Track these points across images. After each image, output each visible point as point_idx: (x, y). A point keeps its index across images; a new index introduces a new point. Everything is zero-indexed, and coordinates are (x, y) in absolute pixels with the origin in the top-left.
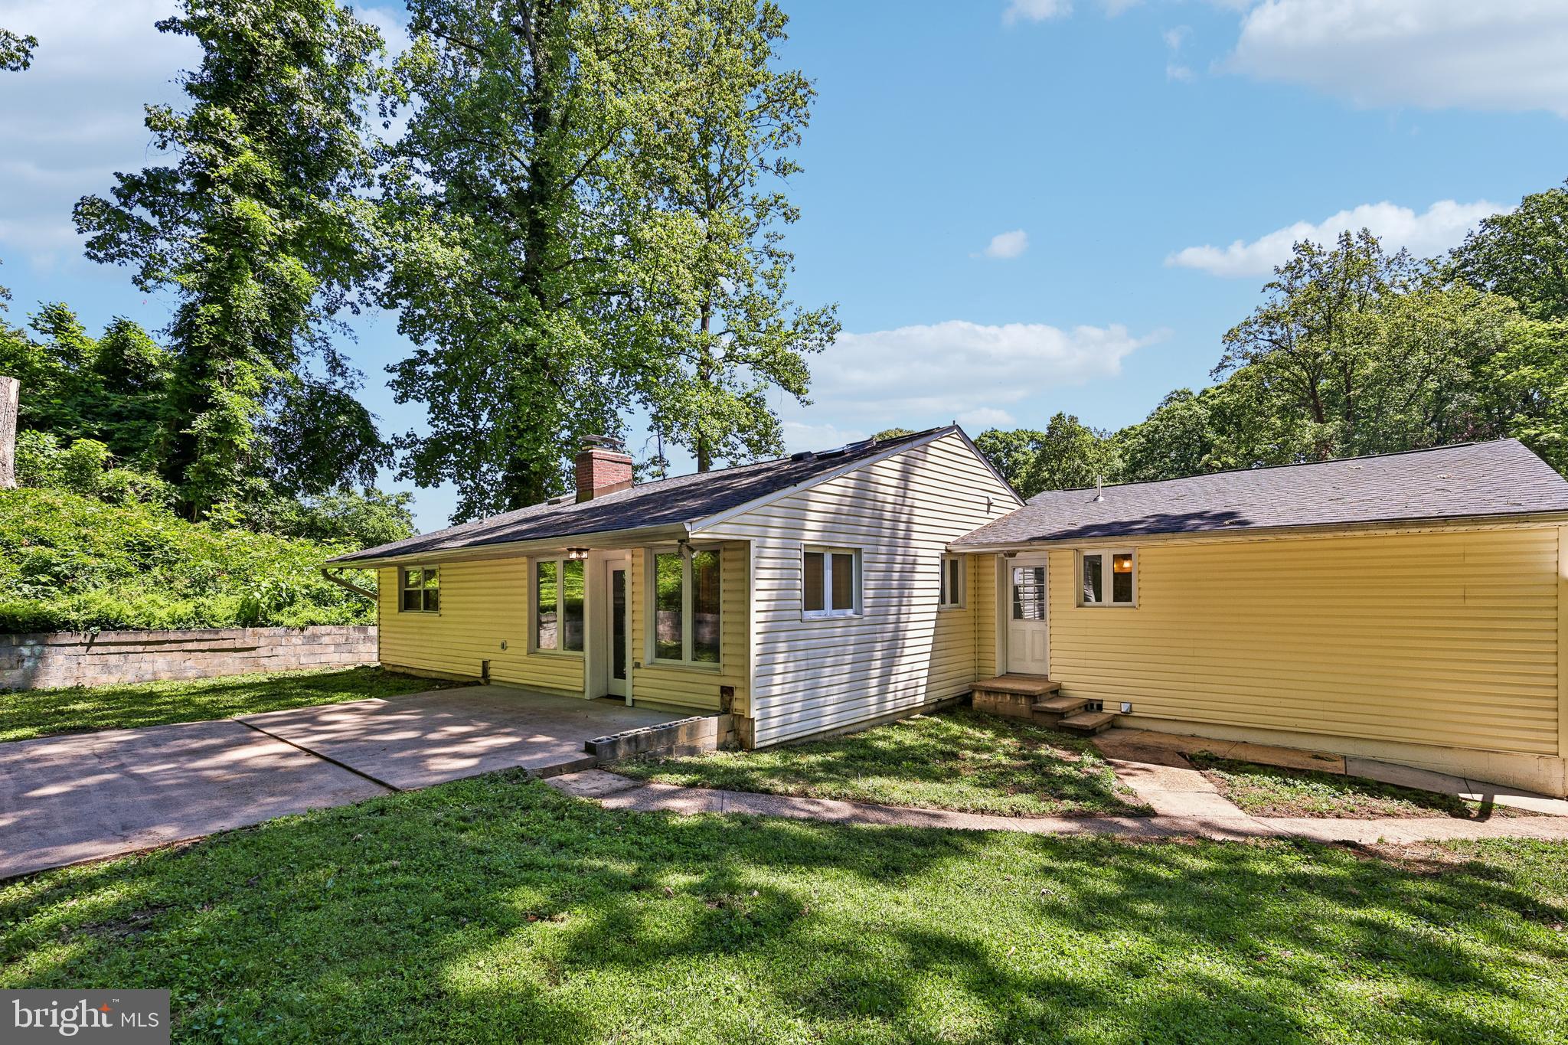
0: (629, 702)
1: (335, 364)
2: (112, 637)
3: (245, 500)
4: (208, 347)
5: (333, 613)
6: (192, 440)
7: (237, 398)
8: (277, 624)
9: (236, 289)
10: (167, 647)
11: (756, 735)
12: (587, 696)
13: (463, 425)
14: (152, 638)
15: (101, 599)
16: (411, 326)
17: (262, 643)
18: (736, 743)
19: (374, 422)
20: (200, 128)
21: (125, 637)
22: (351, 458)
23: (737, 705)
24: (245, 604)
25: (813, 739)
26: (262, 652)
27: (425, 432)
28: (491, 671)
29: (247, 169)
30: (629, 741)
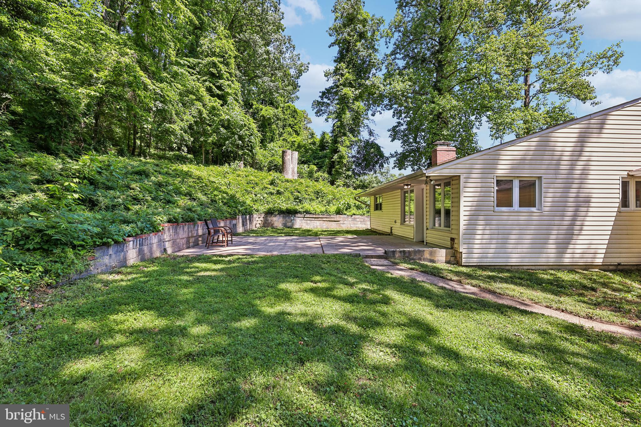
0: (425, 244)
1: (371, 133)
2: (308, 216)
3: (346, 179)
4: (337, 135)
5: (360, 212)
6: (333, 162)
7: (344, 148)
8: (345, 214)
9: (343, 116)
10: (319, 219)
11: (463, 259)
12: (415, 240)
13: (413, 146)
14: (316, 216)
15: (307, 206)
16: (398, 114)
17: (341, 219)
18: (455, 262)
19: (382, 149)
20: (336, 71)
21: (311, 216)
22: (377, 162)
23: (455, 246)
24: (338, 208)
25: (502, 267)
26: (341, 222)
27: (400, 150)
28: (393, 231)
29: (347, 79)
30: (401, 252)
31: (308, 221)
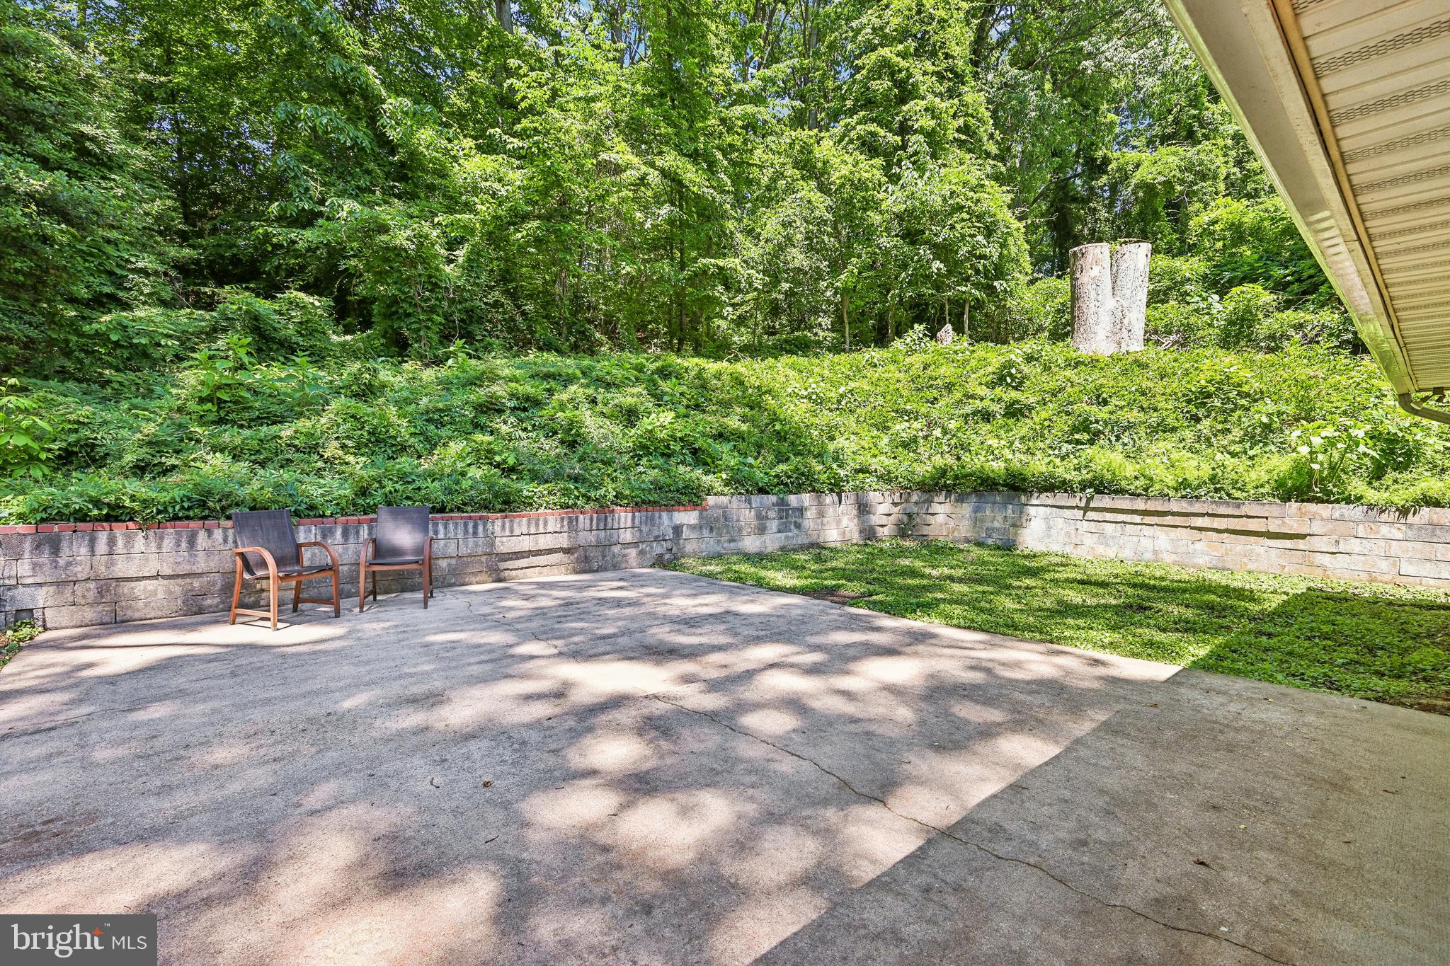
10: (1169, 520)
14: (1151, 506)
17: (1316, 527)
26: (1318, 544)
31: (1109, 528)
